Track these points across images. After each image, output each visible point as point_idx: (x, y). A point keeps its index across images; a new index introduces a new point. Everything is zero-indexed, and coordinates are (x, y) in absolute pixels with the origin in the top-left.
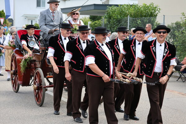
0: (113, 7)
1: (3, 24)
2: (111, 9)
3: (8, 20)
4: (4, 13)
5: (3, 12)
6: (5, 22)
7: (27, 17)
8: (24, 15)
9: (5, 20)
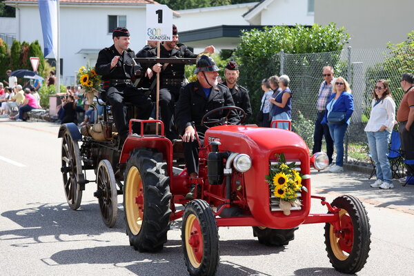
0: (253, 32)
1: (38, 70)
2: (250, 36)
3: (48, 61)
4: (40, 48)
5: (36, 46)
6: (41, 66)
7: (87, 54)
8: (82, 50)
9: (41, 62)
